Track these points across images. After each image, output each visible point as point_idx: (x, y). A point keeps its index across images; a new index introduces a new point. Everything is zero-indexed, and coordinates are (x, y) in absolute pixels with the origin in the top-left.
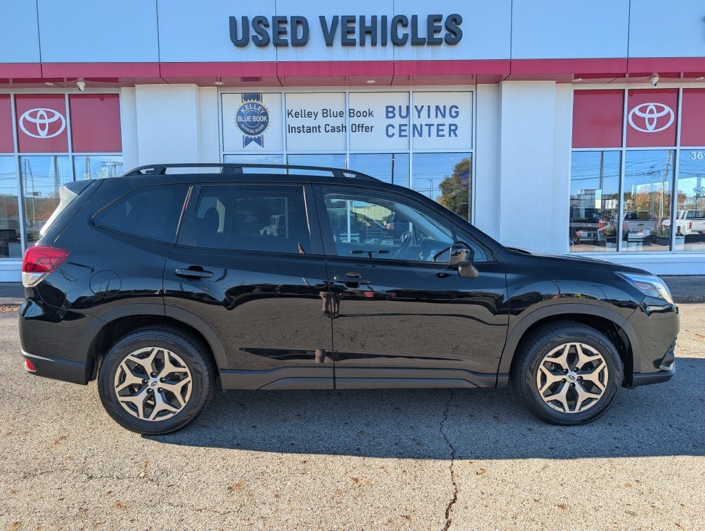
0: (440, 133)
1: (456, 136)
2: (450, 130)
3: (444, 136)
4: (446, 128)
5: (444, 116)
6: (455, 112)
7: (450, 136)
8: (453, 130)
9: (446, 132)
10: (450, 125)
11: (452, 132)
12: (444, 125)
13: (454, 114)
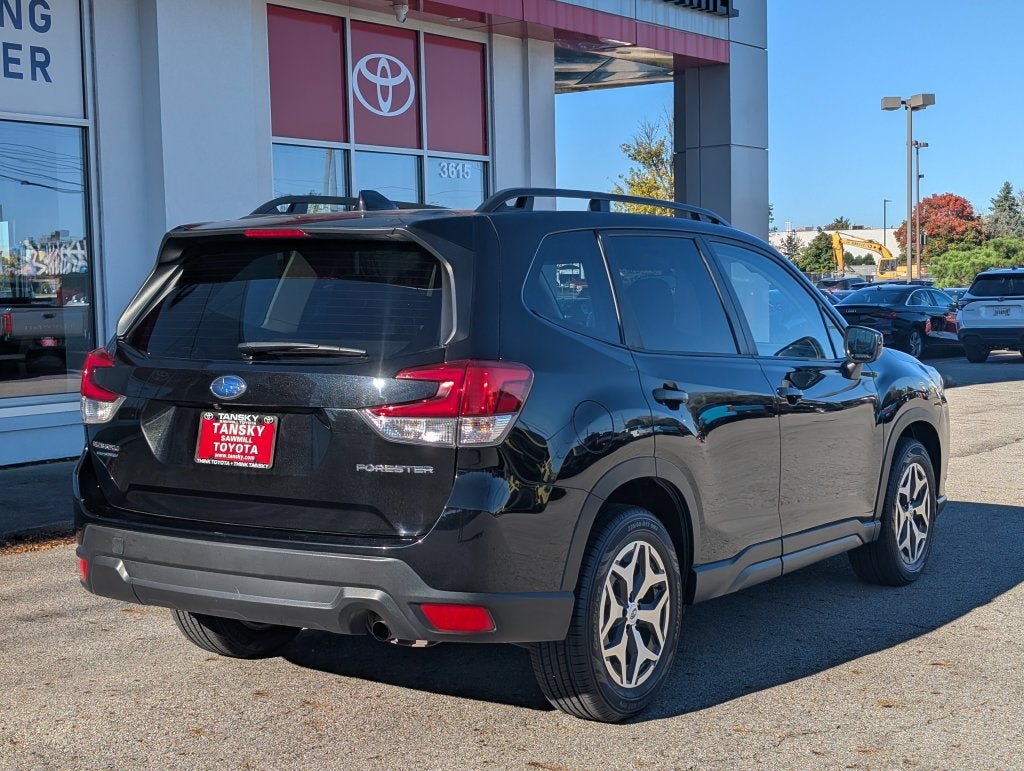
0: (13, 68)
1: (48, 79)
2: (35, 64)
3: (20, 76)
4: (24, 56)
5: (18, 24)
6: (44, 17)
7: (34, 77)
8: (41, 63)
9: (25, 68)
10: (34, 50)
11: (38, 70)
12: (18, 47)
13: (41, 23)
